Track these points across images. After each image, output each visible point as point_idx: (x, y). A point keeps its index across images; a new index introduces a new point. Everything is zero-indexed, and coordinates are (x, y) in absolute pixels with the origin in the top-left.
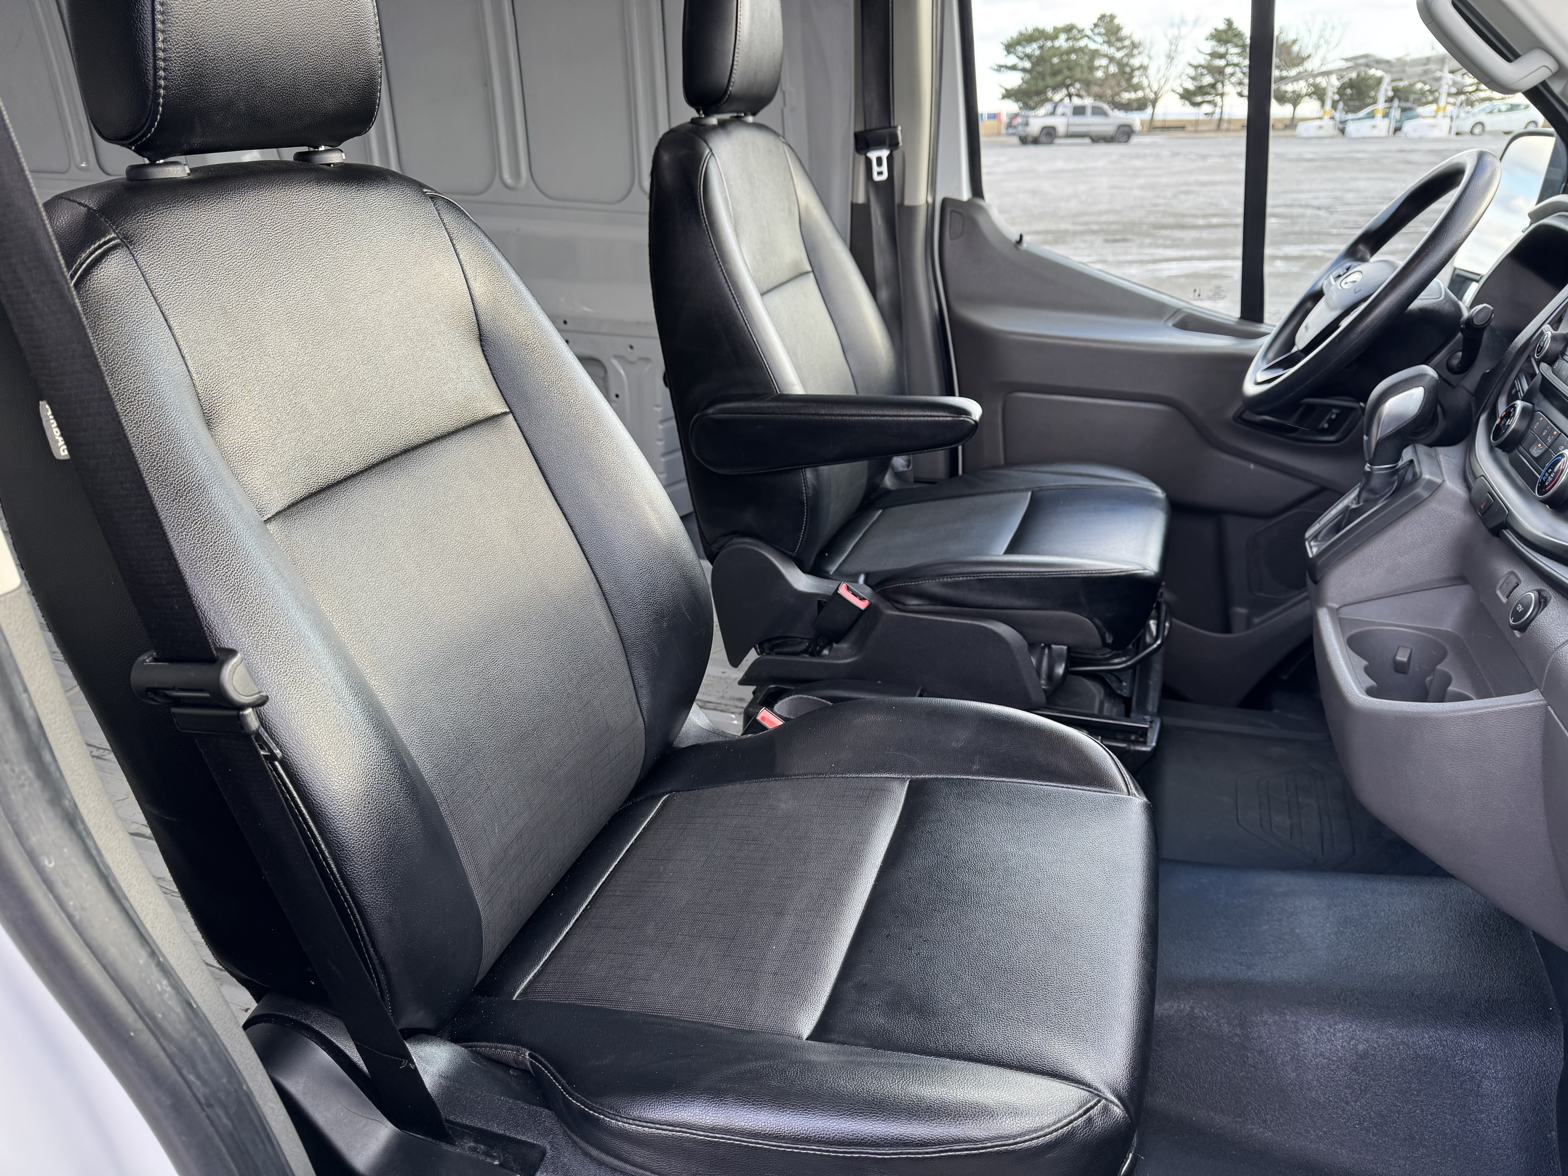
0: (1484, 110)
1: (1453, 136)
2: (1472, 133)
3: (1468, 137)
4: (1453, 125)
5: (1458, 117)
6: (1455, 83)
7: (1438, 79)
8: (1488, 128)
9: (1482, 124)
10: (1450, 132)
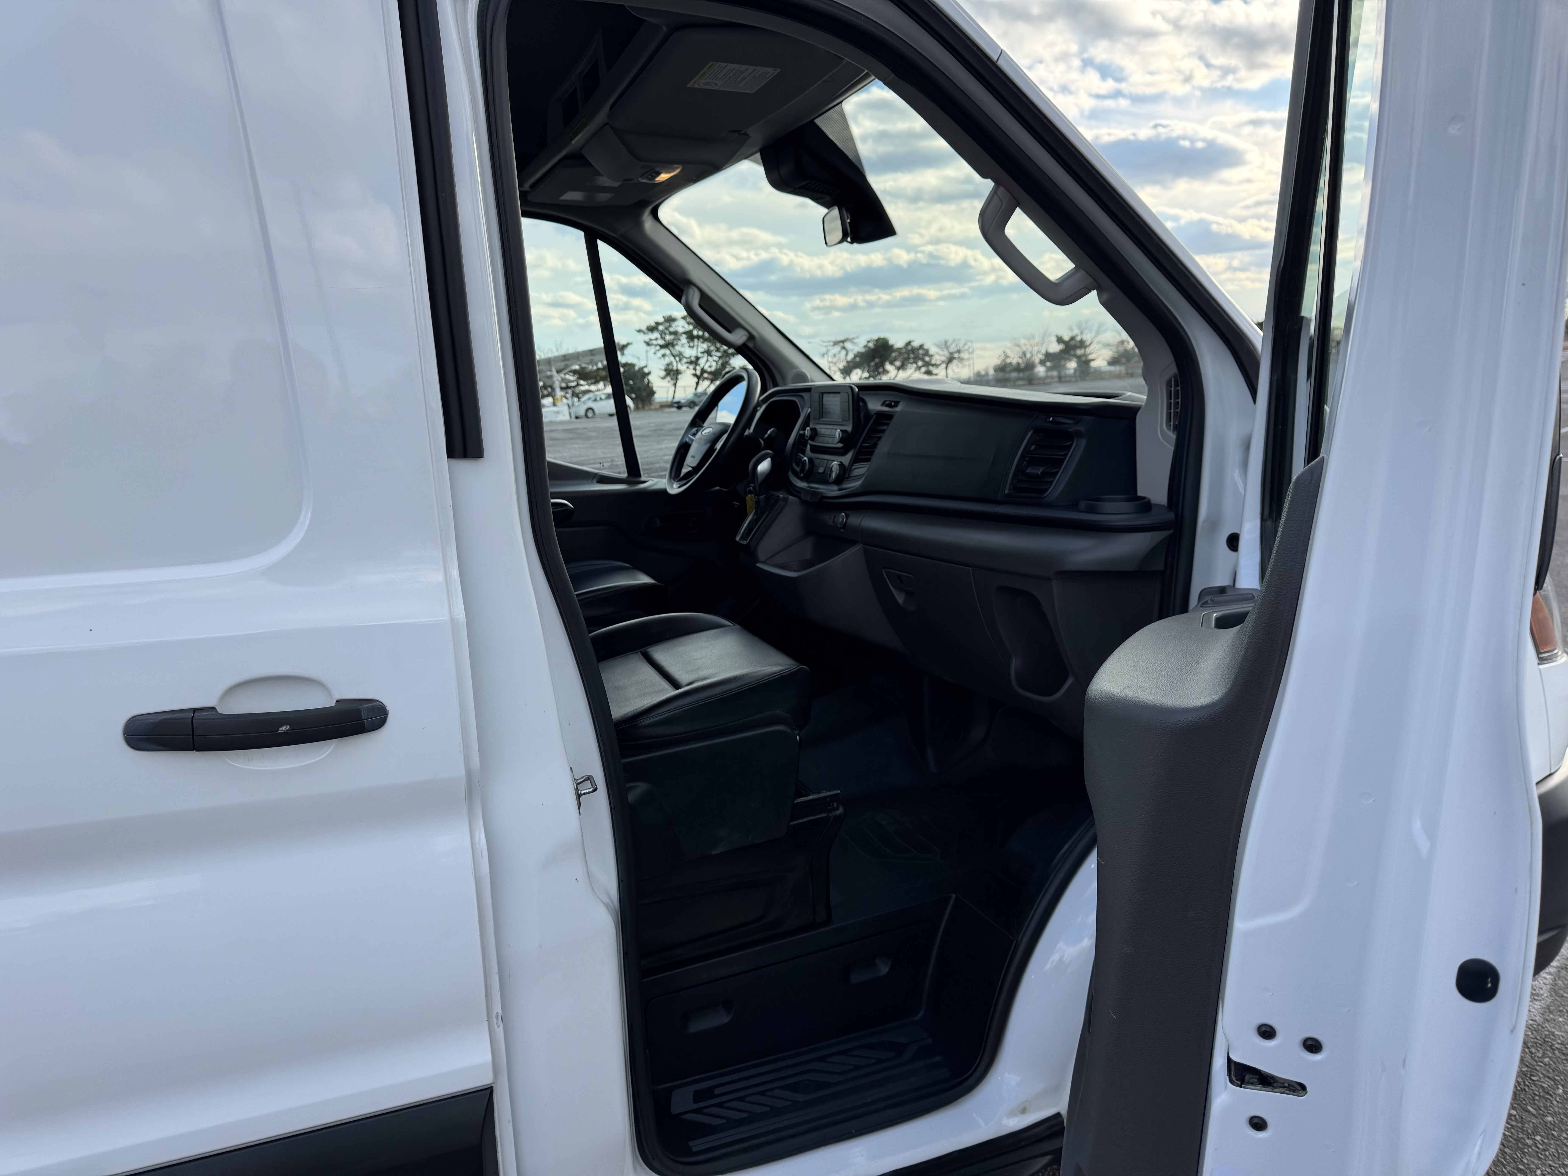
0: (589, 399)
1: (573, 419)
2: (586, 416)
3: (585, 420)
4: (572, 410)
5: (573, 405)
6: (563, 380)
7: (551, 377)
8: (597, 412)
9: (592, 409)
10: (571, 417)
